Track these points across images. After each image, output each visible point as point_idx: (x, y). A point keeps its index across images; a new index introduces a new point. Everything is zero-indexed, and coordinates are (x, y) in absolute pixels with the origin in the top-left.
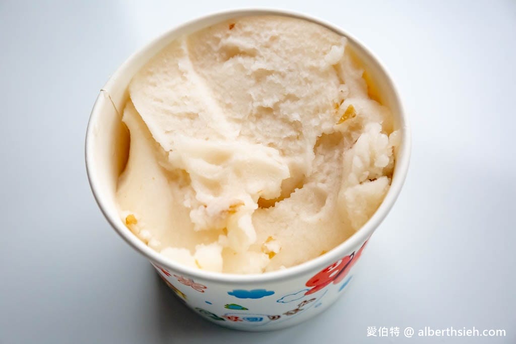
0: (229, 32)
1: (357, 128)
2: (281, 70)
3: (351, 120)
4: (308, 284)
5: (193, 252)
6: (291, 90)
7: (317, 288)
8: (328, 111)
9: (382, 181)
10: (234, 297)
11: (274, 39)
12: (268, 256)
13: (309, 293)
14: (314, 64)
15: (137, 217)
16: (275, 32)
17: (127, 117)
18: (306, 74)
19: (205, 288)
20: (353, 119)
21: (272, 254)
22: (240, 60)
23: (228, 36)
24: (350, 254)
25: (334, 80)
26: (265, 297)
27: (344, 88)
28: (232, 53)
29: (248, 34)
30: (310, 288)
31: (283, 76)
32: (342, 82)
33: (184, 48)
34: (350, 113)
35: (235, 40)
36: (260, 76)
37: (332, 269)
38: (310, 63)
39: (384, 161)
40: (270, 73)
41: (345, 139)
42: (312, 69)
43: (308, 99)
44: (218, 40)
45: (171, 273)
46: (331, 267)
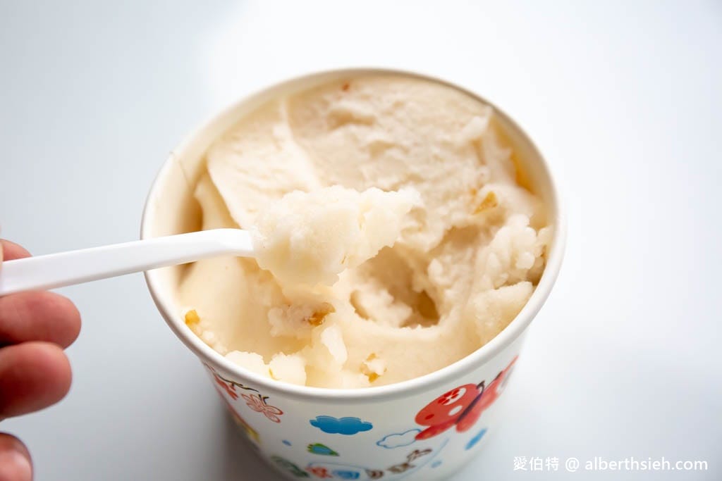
0: (342, 93)
1: (497, 221)
2: (406, 143)
3: (490, 211)
4: (419, 420)
6: (415, 169)
7: (432, 431)
8: (461, 198)
9: (525, 286)
10: (318, 429)
11: (398, 105)
12: (367, 378)
13: (421, 436)
14: (447, 137)
15: (200, 314)
16: (400, 96)
17: (201, 192)
18: (436, 150)
19: (281, 413)
20: (494, 209)
21: (373, 377)
22: (353, 129)
23: (339, 98)
25: (472, 160)
26: (360, 433)
27: (485, 170)
28: (343, 120)
29: (366, 98)
31: (406, 151)
32: (482, 162)
33: (283, 110)
34: (490, 201)
35: (349, 104)
36: (377, 150)
37: (452, 401)
38: (442, 136)
39: (528, 261)
40: (389, 146)
41: (482, 235)
42: (445, 145)
43: (436, 181)
44: (325, 104)
45: (238, 390)
46: (449, 397)
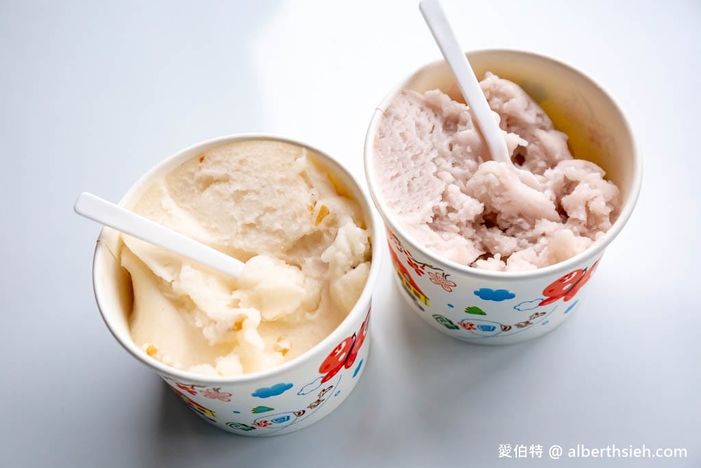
0: (201, 165)
1: (334, 223)
2: (256, 187)
3: (327, 218)
4: (321, 371)
5: (214, 365)
6: (267, 204)
7: (331, 375)
8: (304, 215)
9: (362, 267)
10: (258, 398)
11: (241, 162)
12: (281, 354)
13: (324, 380)
14: (283, 176)
15: (156, 346)
16: (242, 156)
17: (125, 262)
18: (278, 187)
19: (231, 395)
20: (328, 217)
21: (285, 352)
22: (216, 187)
23: (200, 168)
24: (352, 336)
25: (303, 186)
26: (286, 392)
27: (314, 191)
28: (208, 182)
29: (219, 162)
30: (325, 375)
31: (258, 193)
32: (311, 187)
33: (164, 189)
34: (324, 212)
35: (208, 170)
36: (238, 196)
37: (339, 352)
38: (278, 176)
39: (362, 248)
40: (245, 193)
41: (326, 236)
42: (282, 181)
43: (284, 208)
44: (192, 174)
45: (196, 389)
46: (337, 351)
